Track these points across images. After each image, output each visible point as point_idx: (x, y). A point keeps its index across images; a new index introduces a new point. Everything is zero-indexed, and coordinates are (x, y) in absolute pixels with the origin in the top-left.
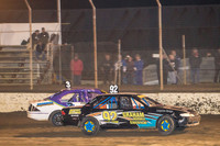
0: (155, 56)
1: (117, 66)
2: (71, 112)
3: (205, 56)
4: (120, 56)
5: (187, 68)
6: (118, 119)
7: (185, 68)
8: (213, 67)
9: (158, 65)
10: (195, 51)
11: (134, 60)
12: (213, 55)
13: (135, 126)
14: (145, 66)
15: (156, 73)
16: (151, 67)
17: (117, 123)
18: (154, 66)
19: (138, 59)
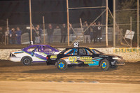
0: (28, 28)
1: (6, 34)
2: (52, 57)
3: (55, 28)
4: (8, 28)
5: (46, 35)
6: (77, 61)
7: (45, 35)
8: (60, 34)
9: (30, 33)
10: (50, 25)
11: (16, 30)
12: (60, 28)
13: (87, 65)
14: (22, 33)
15: (28, 38)
16: (25, 34)
17: (77, 63)
18: (28, 34)
19: (18, 29)
